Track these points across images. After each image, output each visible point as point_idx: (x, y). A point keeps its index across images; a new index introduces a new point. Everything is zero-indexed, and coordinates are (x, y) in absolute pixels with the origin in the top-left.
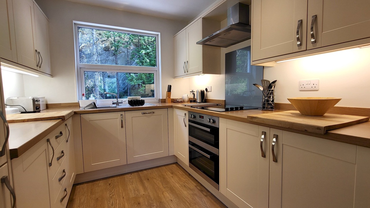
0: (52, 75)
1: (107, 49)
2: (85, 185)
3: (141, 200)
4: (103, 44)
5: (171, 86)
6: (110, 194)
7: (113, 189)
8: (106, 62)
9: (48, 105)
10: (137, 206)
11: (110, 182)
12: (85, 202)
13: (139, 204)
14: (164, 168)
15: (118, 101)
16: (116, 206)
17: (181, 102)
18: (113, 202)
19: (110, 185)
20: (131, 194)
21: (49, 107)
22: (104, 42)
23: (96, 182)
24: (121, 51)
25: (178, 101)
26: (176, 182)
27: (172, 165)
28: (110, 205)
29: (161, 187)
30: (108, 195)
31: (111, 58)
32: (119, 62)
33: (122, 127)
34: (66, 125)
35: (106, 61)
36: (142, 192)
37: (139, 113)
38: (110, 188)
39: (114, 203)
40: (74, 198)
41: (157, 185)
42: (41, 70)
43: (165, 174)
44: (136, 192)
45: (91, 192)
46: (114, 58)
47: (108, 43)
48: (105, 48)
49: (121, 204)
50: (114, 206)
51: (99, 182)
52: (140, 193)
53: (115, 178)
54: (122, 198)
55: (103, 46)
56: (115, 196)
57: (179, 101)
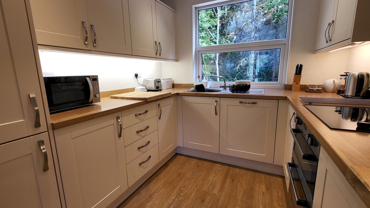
0: (177, 60)
1: (268, 23)
2: (183, 157)
3: (208, 199)
4: (264, 18)
5: (301, 66)
6: (191, 176)
7: (197, 172)
8: (265, 38)
9: (174, 85)
10: (199, 202)
11: (200, 164)
12: (172, 172)
13: (203, 201)
14: (263, 176)
15: (225, 85)
16: (185, 190)
17: (318, 92)
18: (187, 184)
19: (198, 166)
20: (205, 186)
21: (175, 86)
22: (265, 16)
23: (191, 159)
24: (284, 22)
25: (311, 90)
26: (262, 203)
27: (277, 178)
28: (183, 185)
29: (240, 198)
30: (189, 176)
31: (271, 32)
32: (280, 35)
33: (216, 114)
34: (159, 105)
35: (266, 36)
36: (216, 191)
37: (236, 102)
38: (196, 170)
39: (187, 186)
40: (169, 164)
41: (236, 193)
42: (161, 57)
43: (258, 185)
44: (211, 187)
45: (182, 166)
46: (275, 32)
47: (270, 15)
48: (266, 21)
49: (191, 191)
50: (184, 189)
51: (193, 159)
52: (213, 190)
53: (207, 162)
54: (195, 186)
55: (265, 19)
56: (192, 179)
57: (313, 90)
